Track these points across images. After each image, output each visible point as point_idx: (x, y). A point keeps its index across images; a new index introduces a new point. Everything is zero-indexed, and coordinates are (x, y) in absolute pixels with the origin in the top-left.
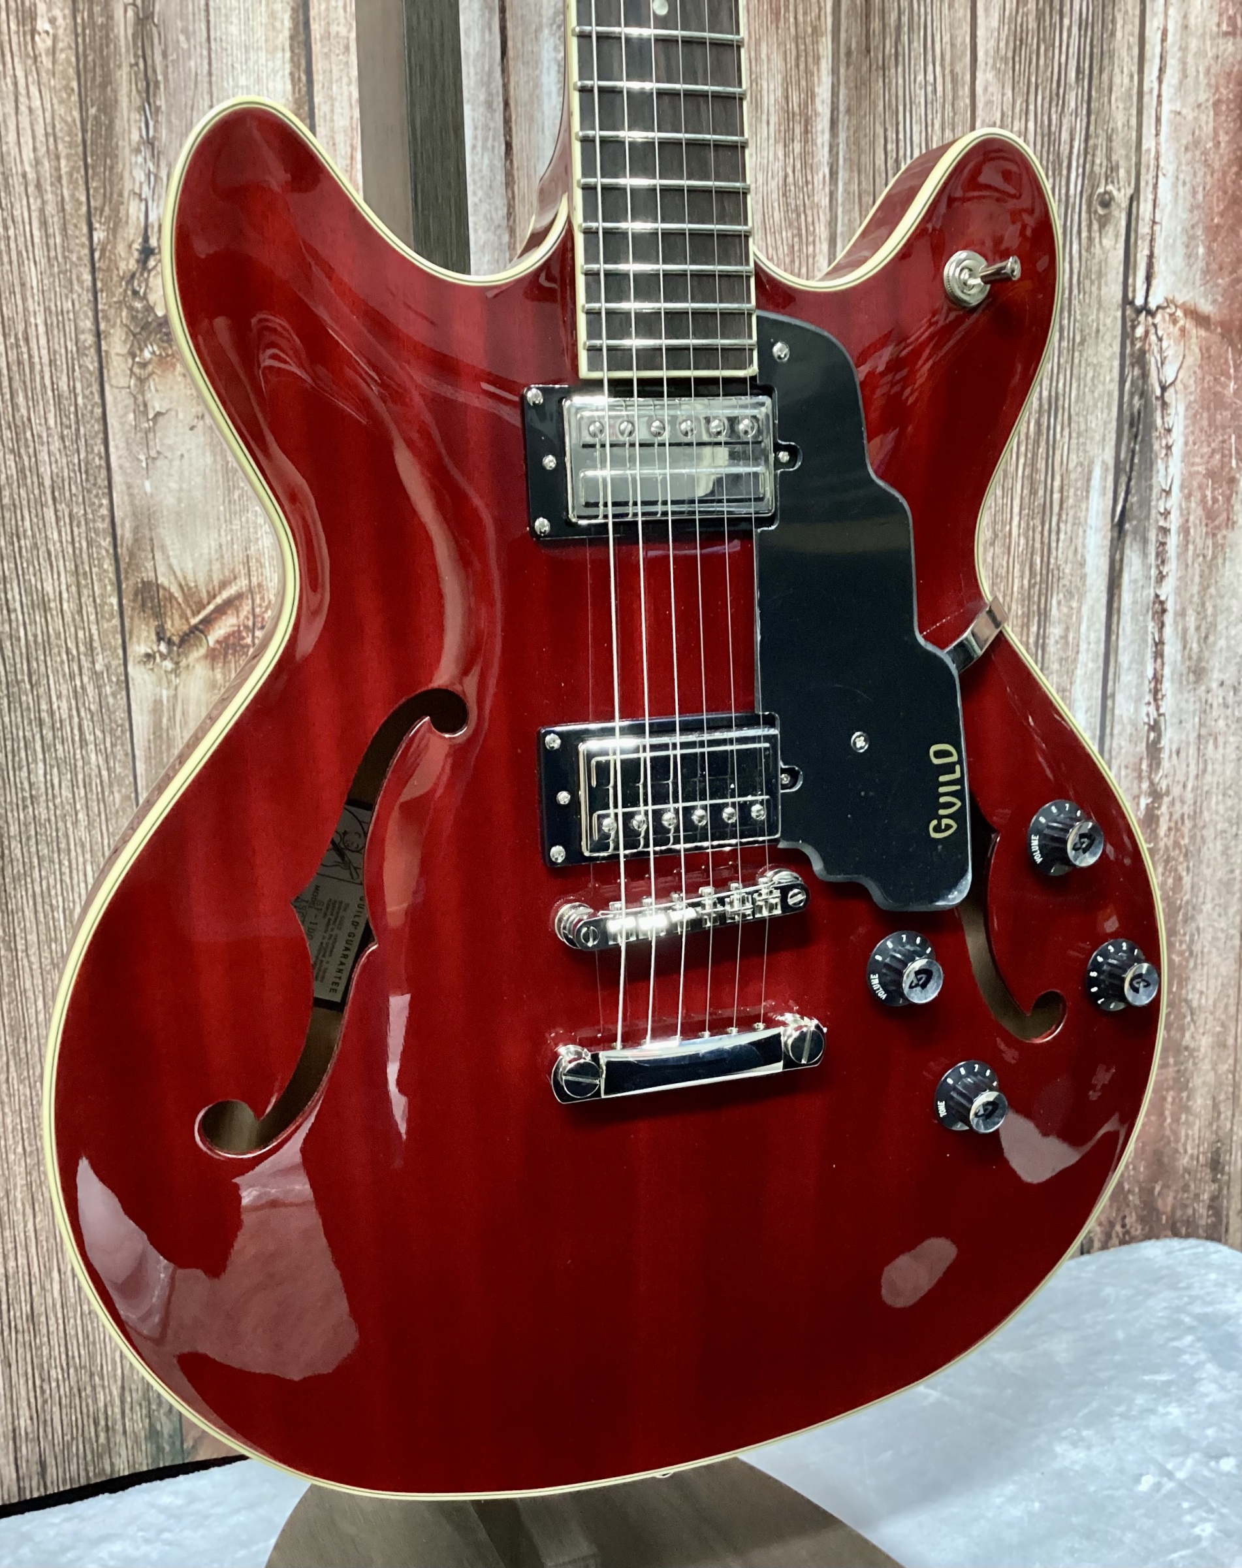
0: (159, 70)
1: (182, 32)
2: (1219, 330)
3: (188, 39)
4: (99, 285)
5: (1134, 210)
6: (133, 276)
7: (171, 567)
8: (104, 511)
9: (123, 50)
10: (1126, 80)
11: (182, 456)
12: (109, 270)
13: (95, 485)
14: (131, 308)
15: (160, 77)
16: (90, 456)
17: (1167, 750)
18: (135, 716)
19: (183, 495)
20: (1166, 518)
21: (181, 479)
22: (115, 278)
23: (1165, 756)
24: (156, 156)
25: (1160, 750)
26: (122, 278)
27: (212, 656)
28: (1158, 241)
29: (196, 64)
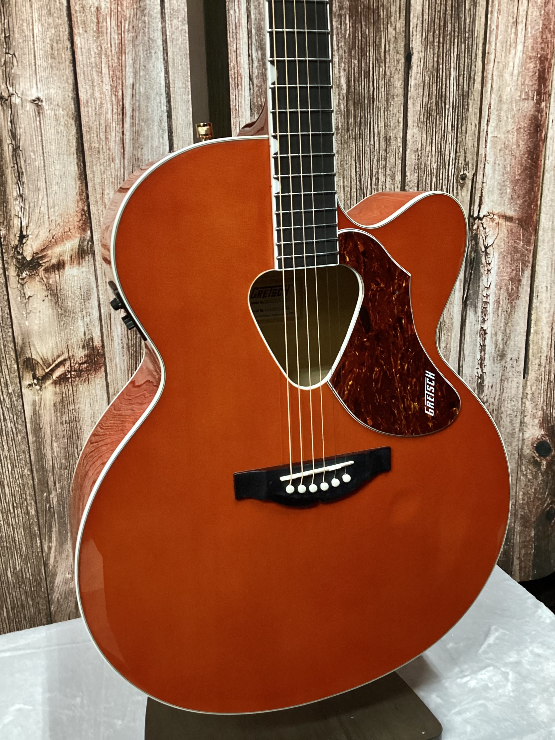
0: (23, 167)
1: (32, 151)
2: (517, 222)
3: (34, 154)
4: (4, 251)
5: (475, 180)
6: (17, 246)
7: (37, 352)
8: (10, 334)
9: (8, 162)
10: (473, 128)
11: (40, 311)
12: (7, 245)
13: (5, 324)
14: (17, 259)
15: (24, 171)
16: (4, 314)
17: (487, 386)
18: (25, 407)
19: (41, 325)
20: (487, 298)
21: (40, 320)
22: (10, 248)
23: (486, 388)
24: (23, 200)
25: (483, 386)
26: (13, 248)
27: (55, 383)
28: (484, 190)
29: (38, 163)
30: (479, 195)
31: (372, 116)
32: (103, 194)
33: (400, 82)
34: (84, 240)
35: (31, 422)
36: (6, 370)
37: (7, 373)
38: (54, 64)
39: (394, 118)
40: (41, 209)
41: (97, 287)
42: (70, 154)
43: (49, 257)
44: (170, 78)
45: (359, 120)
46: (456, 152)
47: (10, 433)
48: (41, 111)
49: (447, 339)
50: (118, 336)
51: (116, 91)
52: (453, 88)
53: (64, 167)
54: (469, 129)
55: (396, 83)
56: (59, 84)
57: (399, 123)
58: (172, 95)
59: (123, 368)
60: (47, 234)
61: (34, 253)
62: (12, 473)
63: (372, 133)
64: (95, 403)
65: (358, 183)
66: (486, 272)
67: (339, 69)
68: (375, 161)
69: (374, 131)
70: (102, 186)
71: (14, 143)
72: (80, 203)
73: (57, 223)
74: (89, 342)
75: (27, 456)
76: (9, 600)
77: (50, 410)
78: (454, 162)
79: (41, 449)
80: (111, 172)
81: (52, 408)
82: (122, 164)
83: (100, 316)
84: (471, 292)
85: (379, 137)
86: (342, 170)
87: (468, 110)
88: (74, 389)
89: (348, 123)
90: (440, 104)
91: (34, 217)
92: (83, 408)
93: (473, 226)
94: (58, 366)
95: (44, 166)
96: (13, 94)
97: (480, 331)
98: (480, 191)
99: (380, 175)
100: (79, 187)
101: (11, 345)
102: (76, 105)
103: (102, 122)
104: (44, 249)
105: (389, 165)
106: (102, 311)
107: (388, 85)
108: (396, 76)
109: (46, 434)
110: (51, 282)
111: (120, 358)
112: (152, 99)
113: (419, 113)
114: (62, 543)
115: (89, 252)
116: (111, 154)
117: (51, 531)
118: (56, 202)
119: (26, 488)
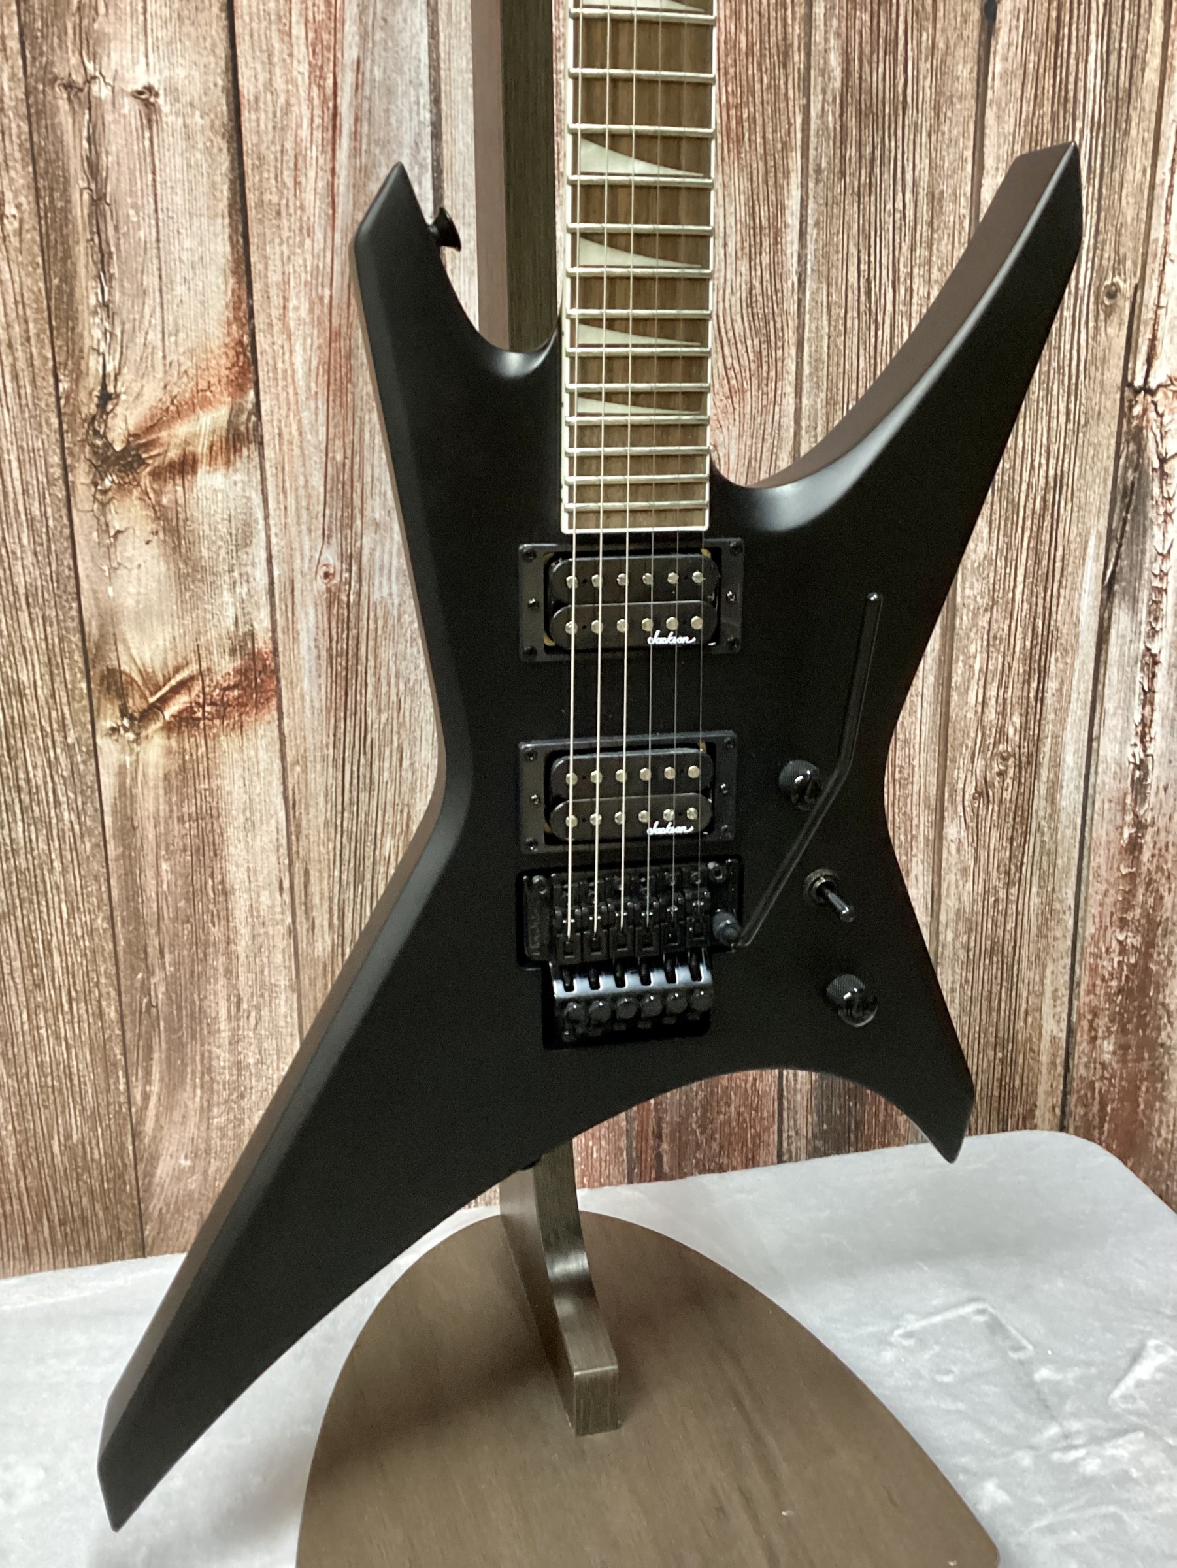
0: (112, 242)
1: (131, 207)
3: (137, 214)
4: (65, 427)
5: (1138, 299)
6: (94, 418)
7: (132, 656)
8: (74, 613)
9: (80, 228)
10: (1139, 175)
11: (139, 566)
12: (73, 414)
13: (65, 592)
14: (93, 445)
15: (113, 249)
16: (61, 569)
17: (1154, 787)
18: (103, 779)
19: (141, 597)
20: (1161, 579)
21: (139, 585)
22: (79, 421)
23: (1151, 791)
24: (111, 316)
25: (1146, 786)
26: (84, 421)
27: (168, 728)
28: (1162, 323)
29: (145, 233)
30: (1149, 336)
31: (900, 144)
32: (284, 307)
33: (969, 66)
34: (241, 410)
35: (114, 813)
36: (63, 694)
37: (65, 700)
38: (186, 13)
39: (951, 150)
40: (149, 337)
41: (266, 517)
42: (216, 216)
43: (162, 445)
44: (442, 48)
45: (868, 150)
46: (1097, 232)
47: (69, 834)
48: (154, 117)
49: (1064, 671)
50: (308, 632)
51: (321, 77)
52: (1093, 81)
53: (201, 243)
54: (1129, 177)
55: (960, 67)
56: (195, 57)
57: (963, 160)
58: (443, 87)
59: (317, 705)
60: (160, 393)
61: (129, 435)
62: (68, 923)
63: (899, 182)
64: (255, 778)
65: (863, 298)
66: (1161, 519)
67: (826, 32)
68: (905, 248)
69: (903, 179)
70: (284, 291)
71: (93, 186)
72: (234, 327)
73: (182, 369)
74: (245, 641)
75: (103, 889)
76: (53, 1204)
77: (156, 787)
78: (1091, 255)
79: (132, 873)
80: (305, 261)
81: (161, 784)
82: (329, 241)
83: (272, 583)
84: (1124, 563)
85: (915, 194)
86: (824, 269)
87: (1127, 132)
88: (210, 744)
89: (843, 157)
90: (1061, 119)
91: (134, 354)
92: (228, 788)
93: (1131, 408)
94: (175, 691)
95: (158, 241)
96: (94, 78)
97: (1144, 656)
98: (1150, 329)
99: (916, 280)
100: (233, 291)
101: (76, 638)
102: (232, 106)
103: (289, 145)
104: (152, 427)
105: (938, 258)
106: (276, 573)
107: (941, 72)
108: (960, 52)
109: (145, 841)
110: (165, 501)
111: (310, 681)
112: (400, 93)
113: (1011, 138)
114: (173, 1084)
115: (251, 438)
116: (305, 218)
117: (151, 1059)
118: (180, 322)
119: (99, 959)
